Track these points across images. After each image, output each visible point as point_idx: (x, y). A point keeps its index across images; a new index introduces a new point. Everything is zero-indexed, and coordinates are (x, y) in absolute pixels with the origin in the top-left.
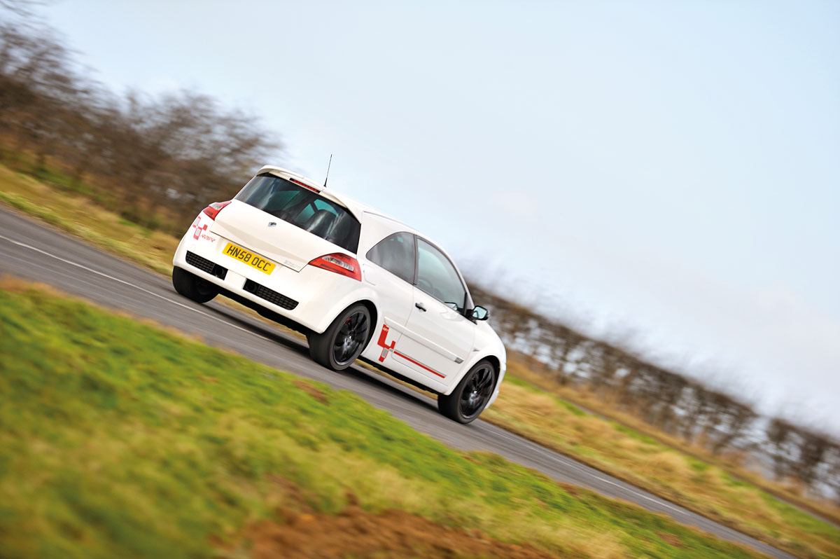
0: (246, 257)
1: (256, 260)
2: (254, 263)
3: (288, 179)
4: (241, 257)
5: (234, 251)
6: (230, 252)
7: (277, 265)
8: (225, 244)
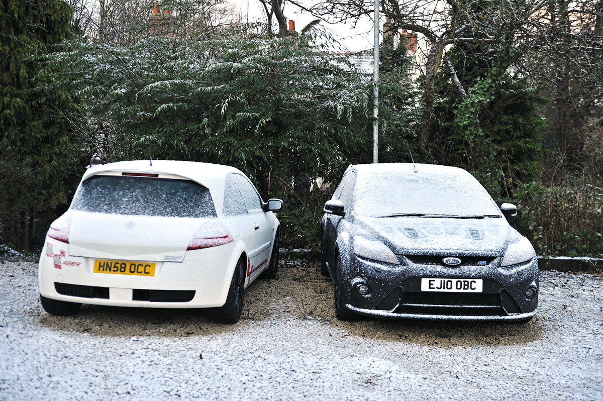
0: (121, 267)
1: (133, 266)
2: (132, 270)
3: (120, 175)
4: (116, 269)
5: (105, 266)
6: (102, 268)
7: (155, 263)
8: (92, 263)
